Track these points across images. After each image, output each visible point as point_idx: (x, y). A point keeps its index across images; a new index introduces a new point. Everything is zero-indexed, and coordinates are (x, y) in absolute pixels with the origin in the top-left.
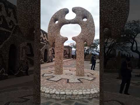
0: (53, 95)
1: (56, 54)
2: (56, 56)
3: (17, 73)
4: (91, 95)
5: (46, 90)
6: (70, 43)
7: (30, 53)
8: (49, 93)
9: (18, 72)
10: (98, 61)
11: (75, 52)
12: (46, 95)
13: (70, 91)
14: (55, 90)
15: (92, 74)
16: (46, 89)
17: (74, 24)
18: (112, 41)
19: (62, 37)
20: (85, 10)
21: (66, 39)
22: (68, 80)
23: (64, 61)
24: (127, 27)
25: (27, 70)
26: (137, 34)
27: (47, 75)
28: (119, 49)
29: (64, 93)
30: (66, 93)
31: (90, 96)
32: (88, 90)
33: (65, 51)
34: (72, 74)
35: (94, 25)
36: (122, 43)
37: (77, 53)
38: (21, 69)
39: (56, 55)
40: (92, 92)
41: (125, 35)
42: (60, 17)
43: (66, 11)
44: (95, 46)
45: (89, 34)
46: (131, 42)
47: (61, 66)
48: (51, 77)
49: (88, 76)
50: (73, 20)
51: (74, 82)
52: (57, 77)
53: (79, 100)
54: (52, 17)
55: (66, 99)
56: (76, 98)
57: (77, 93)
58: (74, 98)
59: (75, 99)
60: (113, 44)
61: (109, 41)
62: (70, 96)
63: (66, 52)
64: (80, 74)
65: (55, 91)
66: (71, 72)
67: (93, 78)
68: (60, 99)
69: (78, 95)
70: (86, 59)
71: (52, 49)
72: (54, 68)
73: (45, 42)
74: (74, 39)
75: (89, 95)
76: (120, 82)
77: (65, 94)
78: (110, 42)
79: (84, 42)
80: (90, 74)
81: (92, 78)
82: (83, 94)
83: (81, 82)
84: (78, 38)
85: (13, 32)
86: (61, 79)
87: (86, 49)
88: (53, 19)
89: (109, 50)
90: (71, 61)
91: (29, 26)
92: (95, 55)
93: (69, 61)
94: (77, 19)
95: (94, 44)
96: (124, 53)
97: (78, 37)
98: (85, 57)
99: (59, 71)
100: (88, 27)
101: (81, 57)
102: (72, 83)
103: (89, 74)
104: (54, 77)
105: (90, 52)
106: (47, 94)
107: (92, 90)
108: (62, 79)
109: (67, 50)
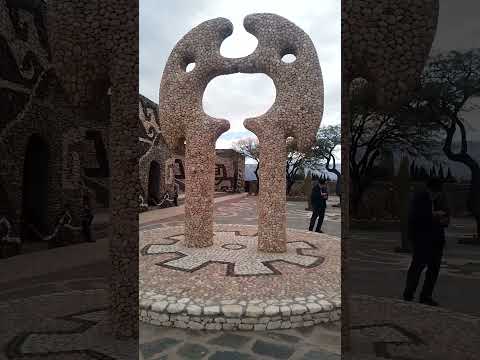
0: (179, 318)
1: (188, 177)
2: (187, 186)
3: (54, 235)
4: (308, 317)
5: (154, 300)
6: (237, 141)
7: (98, 167)
8: (165, 311)
9: (57, 230)
10: (333, 200)
11: (256, 173)
12: (155, 316)
13: (237, 303)
14: (187, 300)
15: (312, 246)
16: (154, 297)
17: (252, 72)
18: (379, 123)
19: (210, 119)
20: (288, 23)
21: (224, 127)
22: (231, 266)
23: (216, 200)
24: (432, 74)
25: (86, 224)
26: (466, 99)
27: (159, 249)
28: (402, 150)
29: (215, 309)
30: (225, 310)
31: (304, 320)
32: (297, 299)
33: (219, 166)
34: (243, 247)
35: (319, 75)
36: (413, 130)
37: (262, 174)
38: (66, 221)
39: (188, 181)
40: (310, 306)
41: (425, 102)
42: (200, 51)
43: (224, 29)
44: (324, 150)
45: (302, 109)
46: (445, 127)
47: (207, 220)
48: (174, 256)
49: (299, 251)
50: (247, 58)
51: (250, 272)
52: (194, 258)
53: (268, 332)
54: (175, 50)
55: (222, 329)
56: (257, 327)
57: (259, 310)
58: (250, 327)
59: (252, 330)
60: (384, 132)
61: (369, 123)
62: (238, 321)
63: (224, 169)
64: (273, 245)
65: (187, 304)
66: (242, 240)
67: (316, 259)
68: (204, 330)
69: (263, 315)
70: (291, 195)
71: (177, 161)
72: (181, 228)
73: (151, 136)
74: (250, 125)
75: (302, 315)
76: (407, 261)
77: (221, 314)
78: (372, 125)
79: (286, 137)
80: (306, 246)
81: (313, 260)
82: (280, 313)
83: (276, 273)
84: (266, 121)
85: (36, 92)
86: (207, 263)
87: (293, 162)
88: (176, 55)
89: (371, 155)
90: (242, 203)
91: (90, 72)
92: (323, 181)
93: (236, 201)
94: (261, 54)
95: (321, 143)
96: (422, 162)
97: (265, 119)
98: (289, 188)
99: (201, 237)
100: (298, 84)
101: (274, 187)
102: (243, 276)
103: (301, 245)
104: (183, 255)
105: (306, 170)
106: (161, 313)
107: (312, 298)
108: (210, 262)
109: (227, 163)
